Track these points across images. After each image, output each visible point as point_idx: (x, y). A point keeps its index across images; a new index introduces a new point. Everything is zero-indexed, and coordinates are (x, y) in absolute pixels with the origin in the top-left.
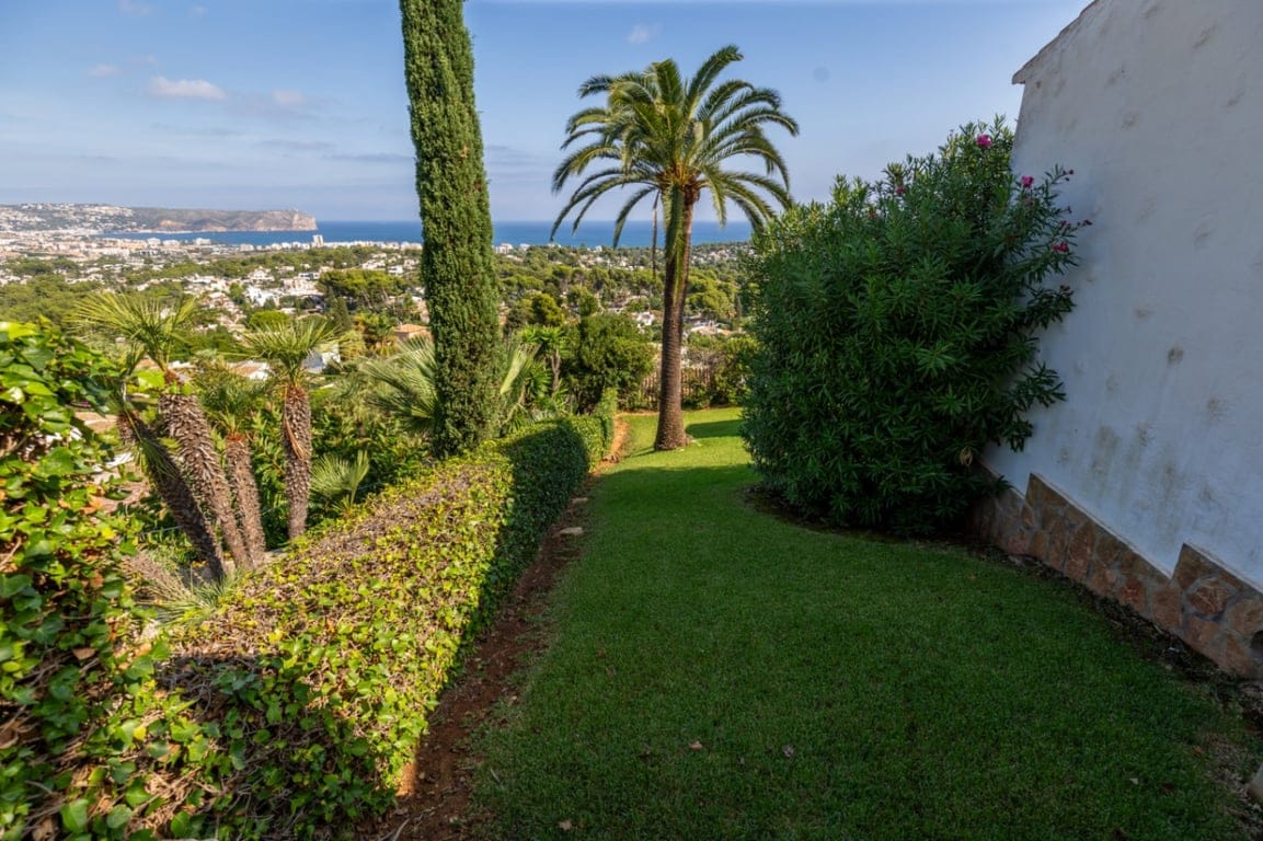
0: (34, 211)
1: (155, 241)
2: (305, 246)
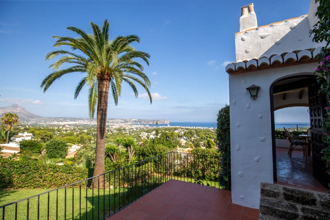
0: (124, 120)
1: (139, 125)
2: (166, 127)
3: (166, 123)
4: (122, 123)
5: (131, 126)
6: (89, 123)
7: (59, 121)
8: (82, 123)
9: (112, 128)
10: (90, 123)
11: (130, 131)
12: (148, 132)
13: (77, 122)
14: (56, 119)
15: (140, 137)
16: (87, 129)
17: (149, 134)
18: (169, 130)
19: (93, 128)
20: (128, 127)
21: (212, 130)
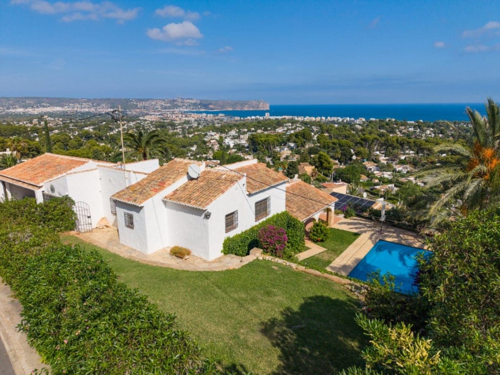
0: (169, 102)
1: (204, 115)
2: (261, 118)
3: (262, 109)
4: (166, 108)
5: (186, 117)
6: (93, 110)
7: (25, 107)
8: (79, 110)
9: (147, 122)
10: (96, 109)
11: (183, 129)
12: (221, 130)
13: (66, 107)
14: (18, 101)
15: (205, 142)
16: (93, 125)
17: (223, 135)
18: (265, 125)
19: (104, 123)
20: (180, 119)
21: (359, 124)
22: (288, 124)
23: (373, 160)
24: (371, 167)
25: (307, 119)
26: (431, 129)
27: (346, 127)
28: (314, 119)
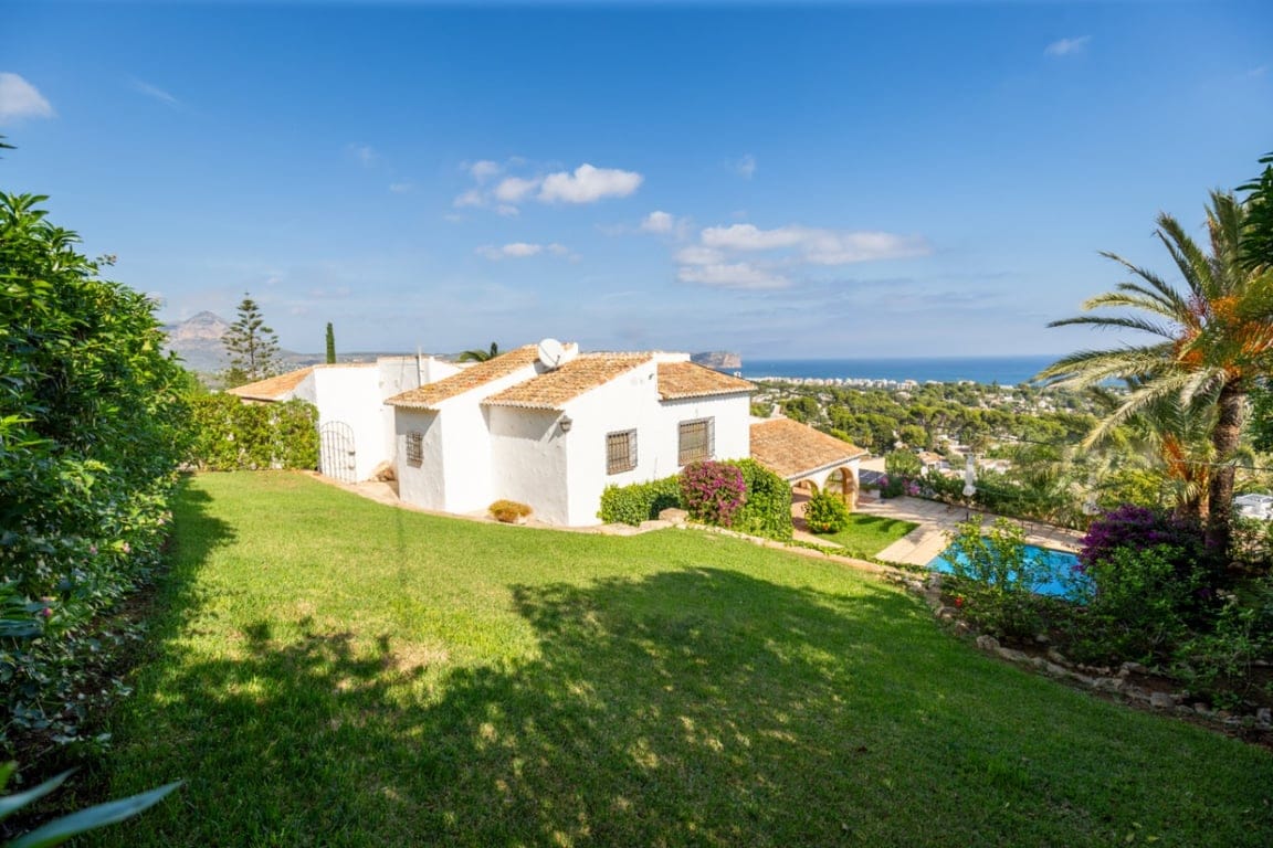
3: (729, 366)
21: (906, 391)
22: (773, 390)
23: (936, 451)
24: (934, 463)
25: (809, 382)
26: (1049, 399)
27: (881, 394)
28: (821, 382)
